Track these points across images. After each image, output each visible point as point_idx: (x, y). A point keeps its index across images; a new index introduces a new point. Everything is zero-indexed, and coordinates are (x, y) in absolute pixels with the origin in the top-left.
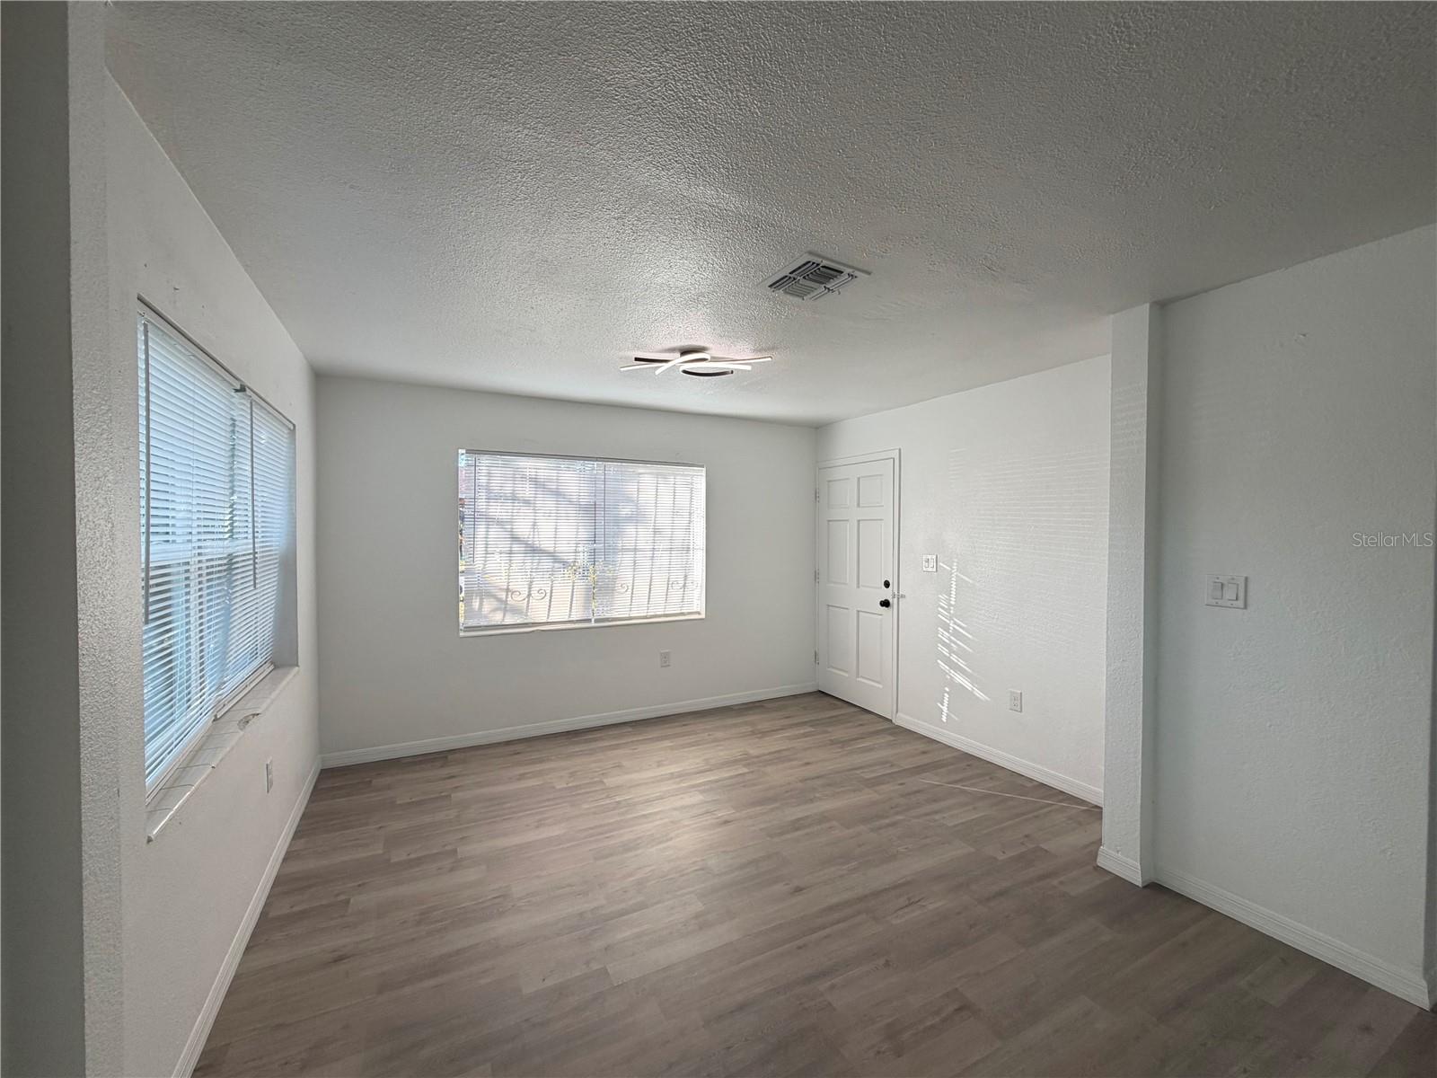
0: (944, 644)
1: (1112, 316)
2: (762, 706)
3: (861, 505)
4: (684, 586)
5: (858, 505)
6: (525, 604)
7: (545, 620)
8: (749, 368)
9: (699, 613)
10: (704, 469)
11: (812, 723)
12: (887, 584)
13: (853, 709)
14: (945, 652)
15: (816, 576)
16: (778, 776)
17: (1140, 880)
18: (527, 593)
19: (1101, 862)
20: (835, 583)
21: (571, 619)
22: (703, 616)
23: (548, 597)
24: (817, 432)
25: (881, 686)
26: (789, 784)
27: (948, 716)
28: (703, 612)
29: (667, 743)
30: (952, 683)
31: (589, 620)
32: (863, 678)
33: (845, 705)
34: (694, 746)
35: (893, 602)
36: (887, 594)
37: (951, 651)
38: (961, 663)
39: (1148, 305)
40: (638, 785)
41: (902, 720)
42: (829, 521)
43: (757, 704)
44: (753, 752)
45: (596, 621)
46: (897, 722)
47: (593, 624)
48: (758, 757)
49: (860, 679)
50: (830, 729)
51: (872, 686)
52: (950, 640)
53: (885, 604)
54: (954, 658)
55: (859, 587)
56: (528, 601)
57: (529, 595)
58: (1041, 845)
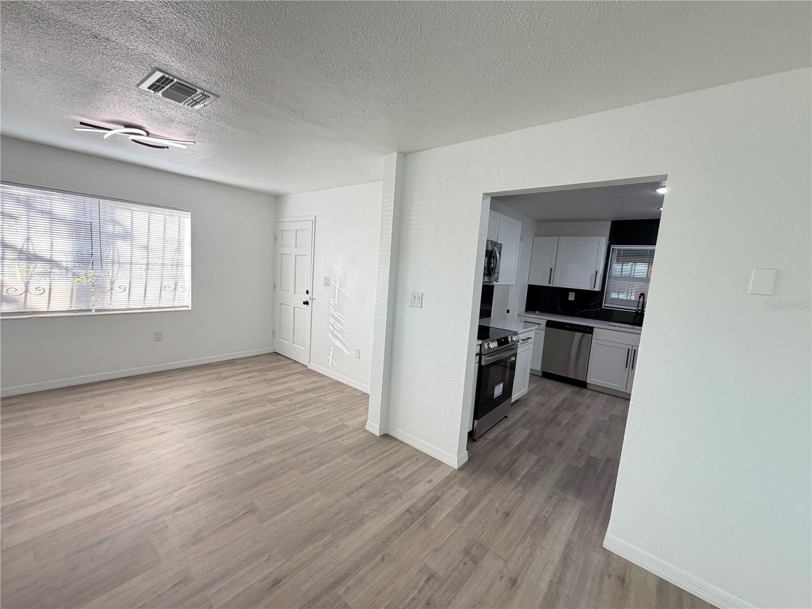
0: (331, 325)
1: (384, 156)
2: (233, 362)
3: (297, 246)
4: (175, 288)
5: (296, 246)
6: (23, 298)
7: (45, 309)
8: (185, 147)
9: (187, 307)
10: (190, 213)
11: (258, 371)
12: (307, 292)
13: (290, 361)
14: (332, 329)
15: (275, 286)
16: (216, 402)
17: (378, 433)
18: (24, 289)
19: (367, 428)
20: (284, 290)
21: (72, 309)
22: (190, 309)
23: (47, 293)
24: (276, 199)
25: (303, 348)
26: (222, 406)
27: (332, 362)
28: (190, 306)
29: (150, 389)
30: (334, 345)
31: (91, 310)
32: (297, 344)
33: (287, 359)
34: (168, 389)
35: (310, 302)
36: (306, 298)
37: (335, 329)
38: (339, 335)
39: (396, 153)
40: (109, 417)
41: (312, 366)
42: (282, 254)
43: (230, 361)
44: (208, 389)
45: (96, 311)
46: (310, 367)
47: (93, 313)
48: (209, 392)
49: (295, 345)
50: (267, 373)
51: (300, 348)
52: (334, 323)
53: (306, 303)
54: (335, 332)
55: (295, 293)
56: (26, 296)
57: (26, 291)
58: (345, 423)
